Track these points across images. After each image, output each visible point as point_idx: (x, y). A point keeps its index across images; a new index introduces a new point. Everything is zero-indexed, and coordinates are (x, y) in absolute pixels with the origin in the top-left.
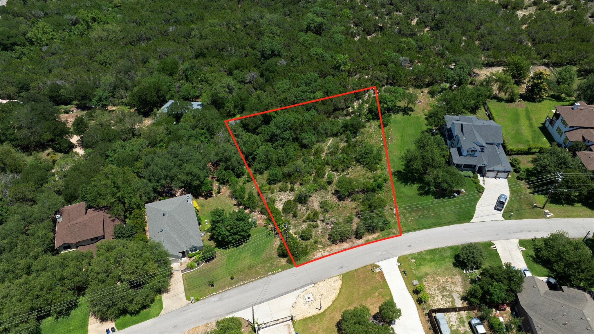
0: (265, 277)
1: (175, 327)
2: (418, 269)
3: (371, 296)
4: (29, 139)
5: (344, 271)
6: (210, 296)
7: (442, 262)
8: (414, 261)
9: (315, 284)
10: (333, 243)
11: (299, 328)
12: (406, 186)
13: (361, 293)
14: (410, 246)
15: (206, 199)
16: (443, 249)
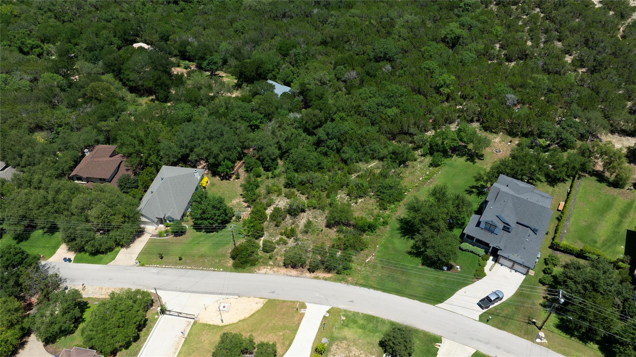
0: (206, 270)
1: (110, 279)
2: (340, 329)
3: (275, 332)
4: (138, 82)
5: (273, 297)
6: (153, 267)
7: (371, 334)
8: (344, 318)
9: (239, 297)
10: (284, 266)
11: (194, 330)
12: (402, 238)
13: (270, 325)
14: (352, 302)
15: (222, 180)
16: (383, 321)
